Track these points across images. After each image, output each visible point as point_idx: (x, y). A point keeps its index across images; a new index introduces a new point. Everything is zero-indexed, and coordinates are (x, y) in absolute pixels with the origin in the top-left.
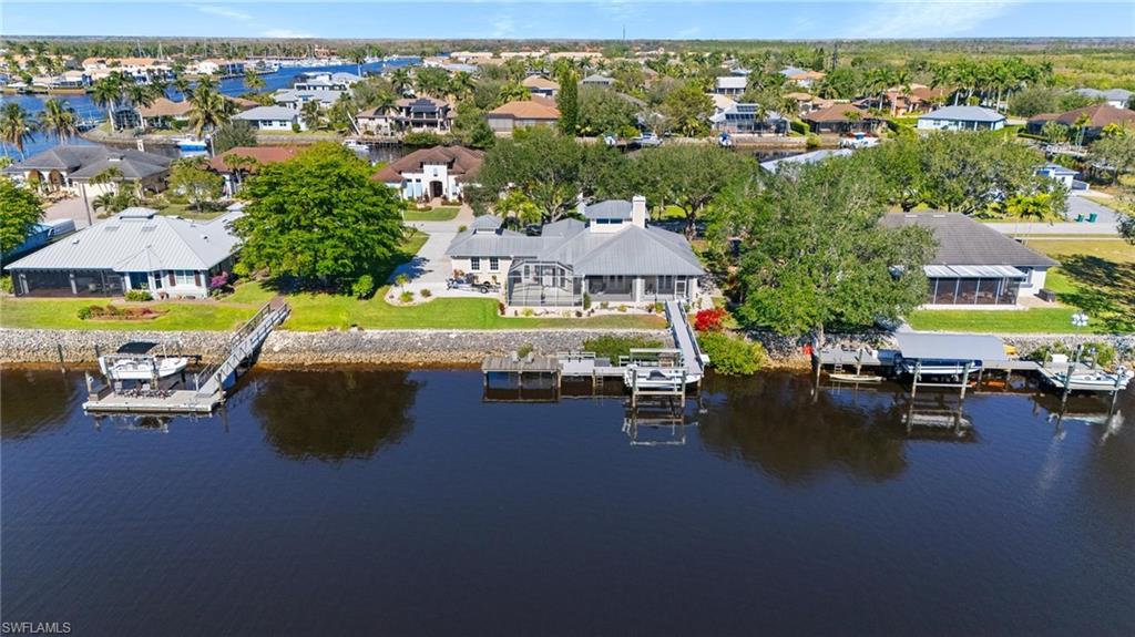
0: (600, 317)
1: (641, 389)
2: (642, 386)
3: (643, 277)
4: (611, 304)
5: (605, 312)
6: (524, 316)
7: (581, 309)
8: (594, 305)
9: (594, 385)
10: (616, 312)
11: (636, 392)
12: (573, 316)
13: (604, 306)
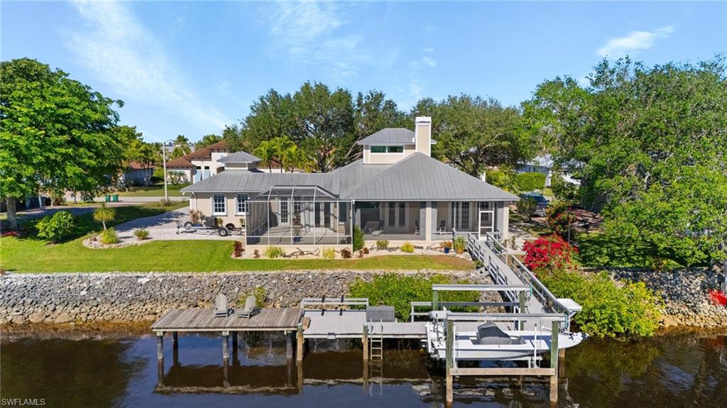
0: (376, 258)
1: (462, 363)
2: (463, 355)
3: (434, 204)
4: (392, 244)
5: (384, 253)
6: (267, 258)
7: (350, 247)
8: (368, 244)
9: (365, 357)
10: (398, 252)
11: (453, 371)
12: (339, 256)
13: (382, 246)
